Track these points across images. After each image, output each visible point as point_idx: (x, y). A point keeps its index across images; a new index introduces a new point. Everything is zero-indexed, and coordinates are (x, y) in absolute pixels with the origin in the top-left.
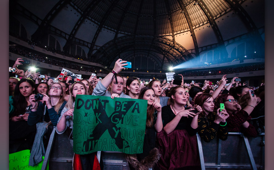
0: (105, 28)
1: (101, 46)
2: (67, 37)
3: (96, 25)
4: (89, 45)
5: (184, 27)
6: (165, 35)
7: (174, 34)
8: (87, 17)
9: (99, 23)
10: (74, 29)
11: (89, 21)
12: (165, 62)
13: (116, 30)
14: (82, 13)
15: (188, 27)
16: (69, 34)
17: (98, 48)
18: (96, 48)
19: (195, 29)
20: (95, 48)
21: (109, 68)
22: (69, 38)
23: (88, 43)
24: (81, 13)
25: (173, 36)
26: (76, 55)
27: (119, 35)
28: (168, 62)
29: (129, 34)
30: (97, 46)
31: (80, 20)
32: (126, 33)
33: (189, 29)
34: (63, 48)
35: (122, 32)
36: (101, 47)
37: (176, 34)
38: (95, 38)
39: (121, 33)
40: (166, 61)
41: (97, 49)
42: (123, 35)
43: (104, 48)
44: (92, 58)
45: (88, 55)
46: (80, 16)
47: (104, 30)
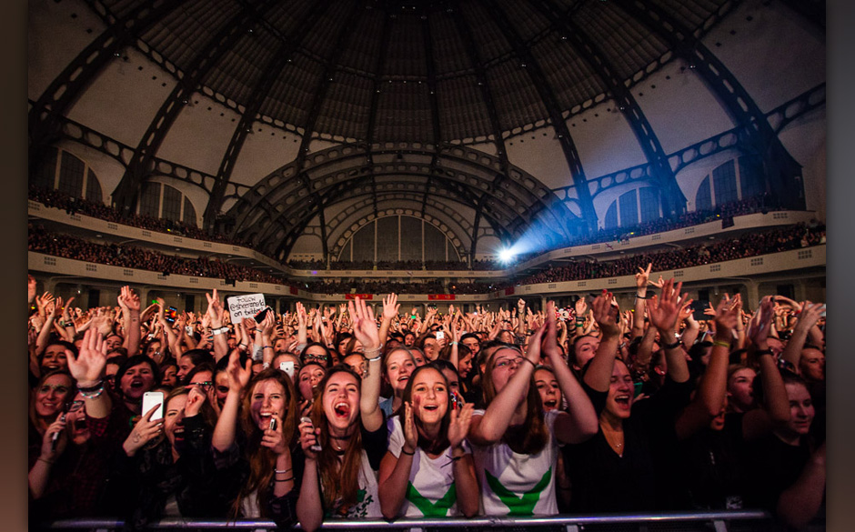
0: (262, 121)
1: (252, 185)
2: (128, 156)
3: (229, 114)
4: (210, 184)
5: (533, 115)
6: (470, 140)
7: (504, 137)
8: (199, 88)
9: (242, 109)
10: (152, 128)
11: (205, 102)
12: (480, 232)
13: (301, 131)
14: (181, 75)
15: (547, 113)
16: (135, 146)
17: (242, 192)
18: (233, 193)
19: (568, 118)
20: (230, 190)
21: (288, 261)
22: (134, 160)
23: (204, 175)
24: (175, 76)
25: (500, 144)
26: (160, 216)
27: (315, 147)
28: (491, 231)
29: (349, 140)
30: (237, 185)
31: (172, 97)
32: (336, 138)
33: (549, 121)
34: (112, 195)
35: (323, 136)
36: (254, 190)
37: (509, 137)
38: (231, 158)
39: (320, 139)
40: (485, 228)
41: (236, 196)
42: (329, 145)
43: (261, 191)
44: (219, 227)
45: (204, 216)
46: (172, 84)
47: (260, 130)
